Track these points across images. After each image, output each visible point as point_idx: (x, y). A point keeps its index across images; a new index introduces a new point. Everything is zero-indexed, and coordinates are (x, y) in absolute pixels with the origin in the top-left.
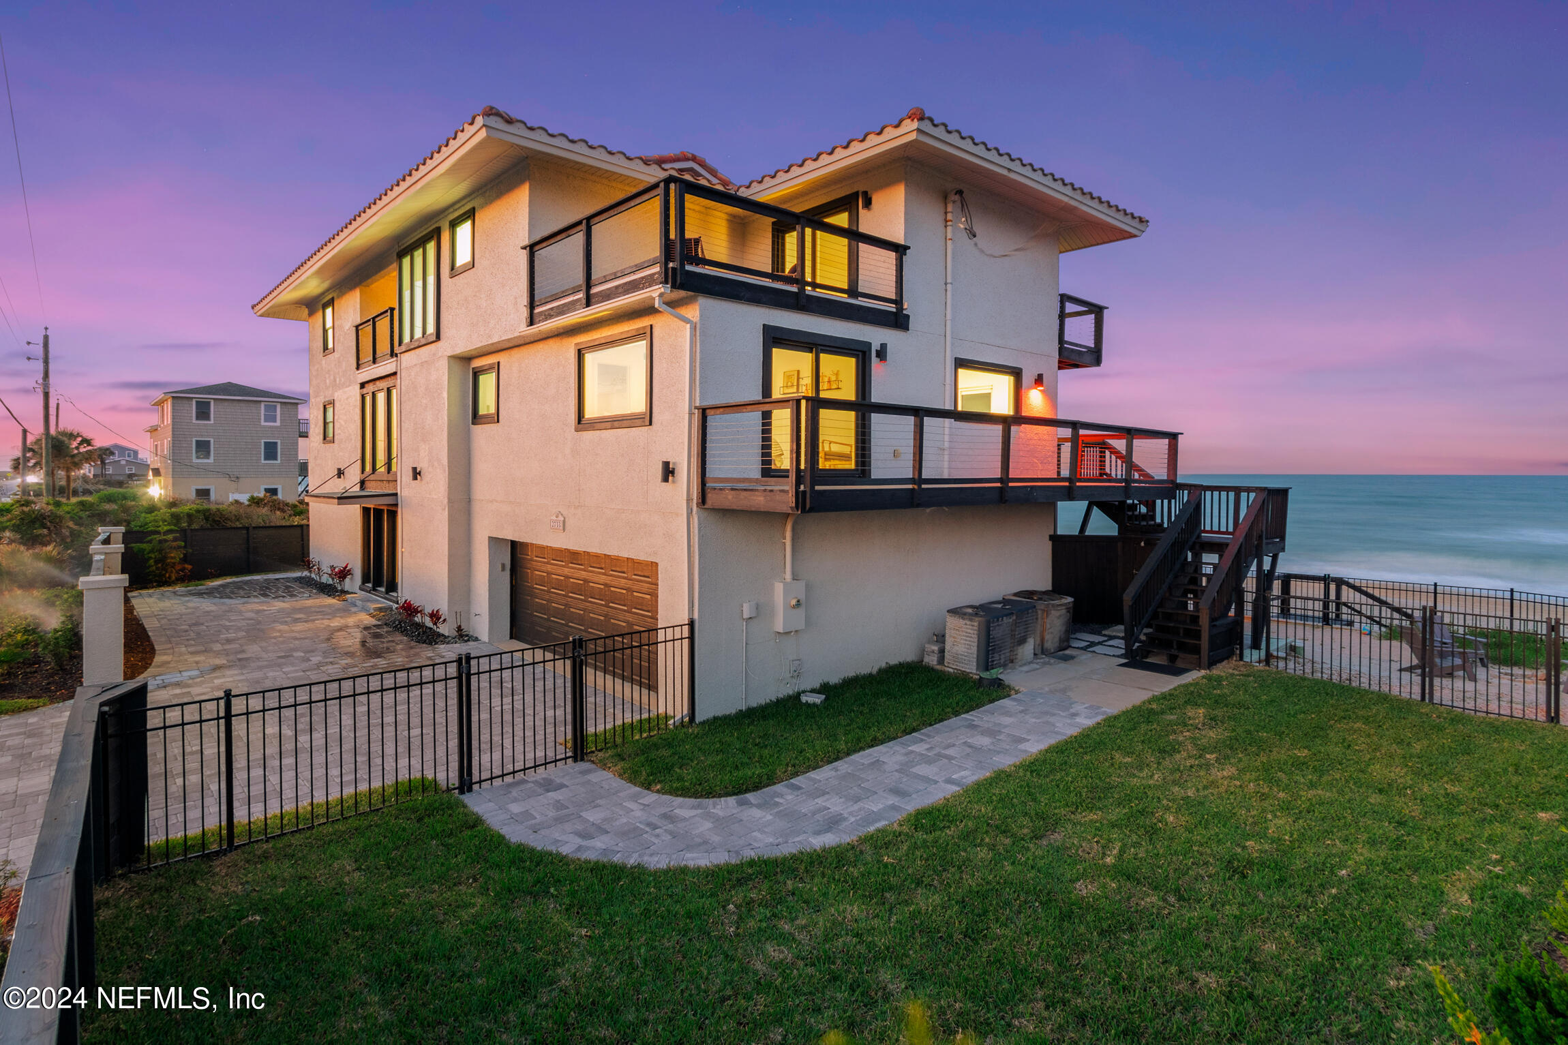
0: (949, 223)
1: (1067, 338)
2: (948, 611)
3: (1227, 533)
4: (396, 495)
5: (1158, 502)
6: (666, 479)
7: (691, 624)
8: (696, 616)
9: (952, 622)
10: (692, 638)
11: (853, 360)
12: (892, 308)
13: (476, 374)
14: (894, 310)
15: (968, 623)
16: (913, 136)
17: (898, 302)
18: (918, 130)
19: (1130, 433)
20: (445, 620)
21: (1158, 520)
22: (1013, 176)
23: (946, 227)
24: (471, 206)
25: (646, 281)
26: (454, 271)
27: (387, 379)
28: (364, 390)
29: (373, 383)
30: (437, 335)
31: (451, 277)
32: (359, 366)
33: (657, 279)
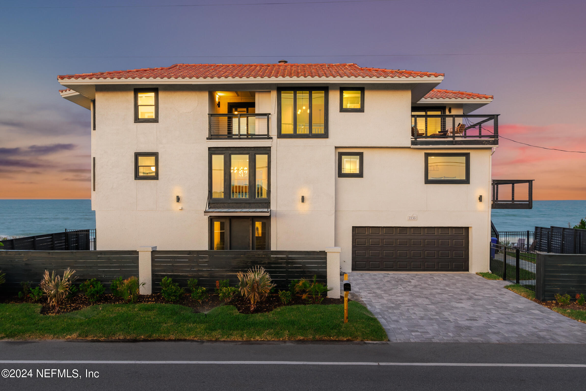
4: (270, 211)
6: (480, 201)
13: (341, 155)
24: (361, 86)
25: (486, 142)
26: (342, 110)
27: (253, 149)
28: (212, 151)
29: (232, 149)
30: (325, 135)
31: (340, 112)
32: (211, 137)
33: (491, 142)
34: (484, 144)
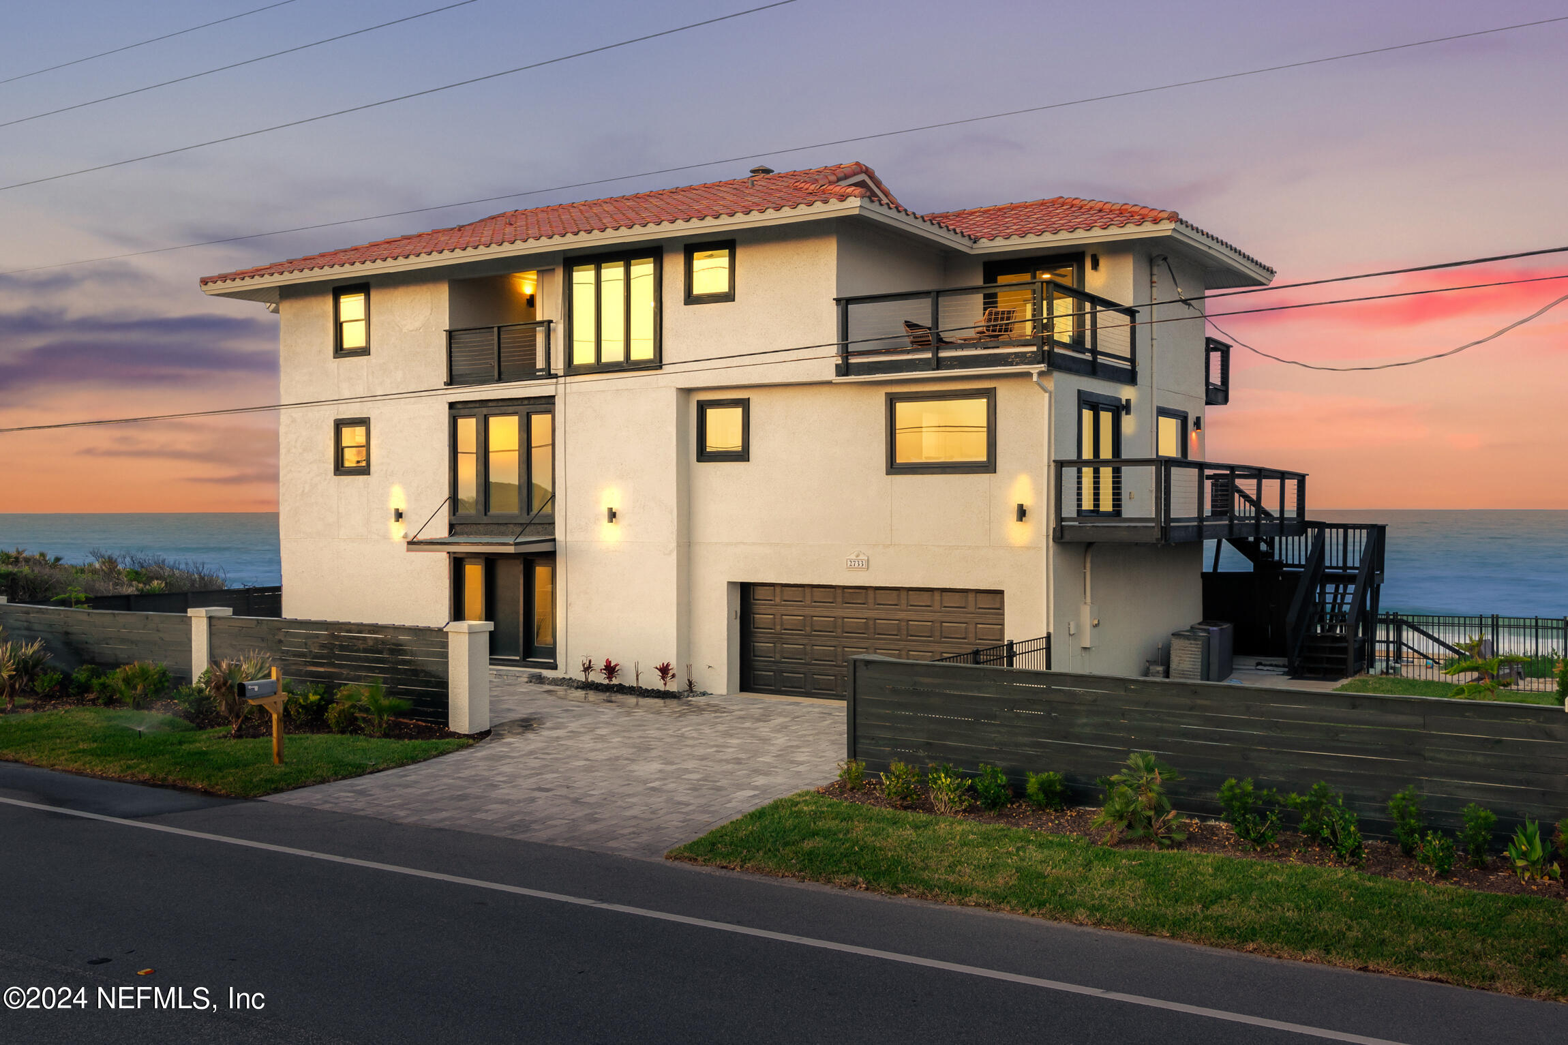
0: (1154, 285)
1: (1211, 381)
2: (1173, 634)
3: (1337, 568)
4: (554, 540)
5: (1277, 539)
6: (1021, 519)
7: (1048, 637)
8: (1051, 631)
9: (1177, 644)
10: (1048, 649)
11: (1111, 413)
12: (1126, 365)
13: (702, 407)
14: (1130, 368)
15: (1193, 642)
16: (1169, 233)
17: (1132, 360)
18: (1174, 229)
19: (1260, 474)
20: (673, 676)
21: (1277, 557)
22: (1211, 251)
23: (1151, 287)
24: (729, 238)
25: (1016, 357)
26: (691, 298)
27: (526, 402)
28: (457, 410)
29: (490, 404)
30: (656, 363)
31: (685, 304)
32: (452, 381)
33: (1030, 357)
34: (1011, 364)
